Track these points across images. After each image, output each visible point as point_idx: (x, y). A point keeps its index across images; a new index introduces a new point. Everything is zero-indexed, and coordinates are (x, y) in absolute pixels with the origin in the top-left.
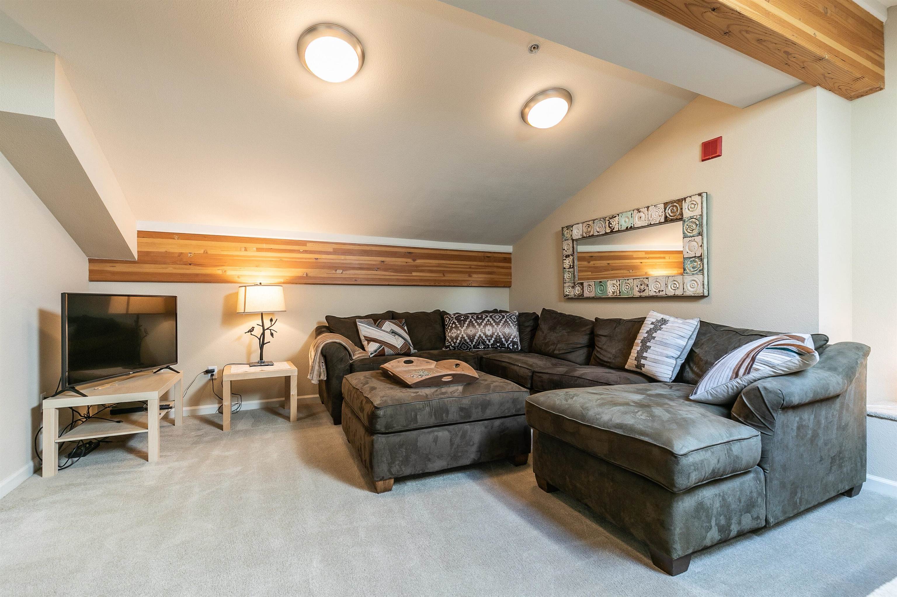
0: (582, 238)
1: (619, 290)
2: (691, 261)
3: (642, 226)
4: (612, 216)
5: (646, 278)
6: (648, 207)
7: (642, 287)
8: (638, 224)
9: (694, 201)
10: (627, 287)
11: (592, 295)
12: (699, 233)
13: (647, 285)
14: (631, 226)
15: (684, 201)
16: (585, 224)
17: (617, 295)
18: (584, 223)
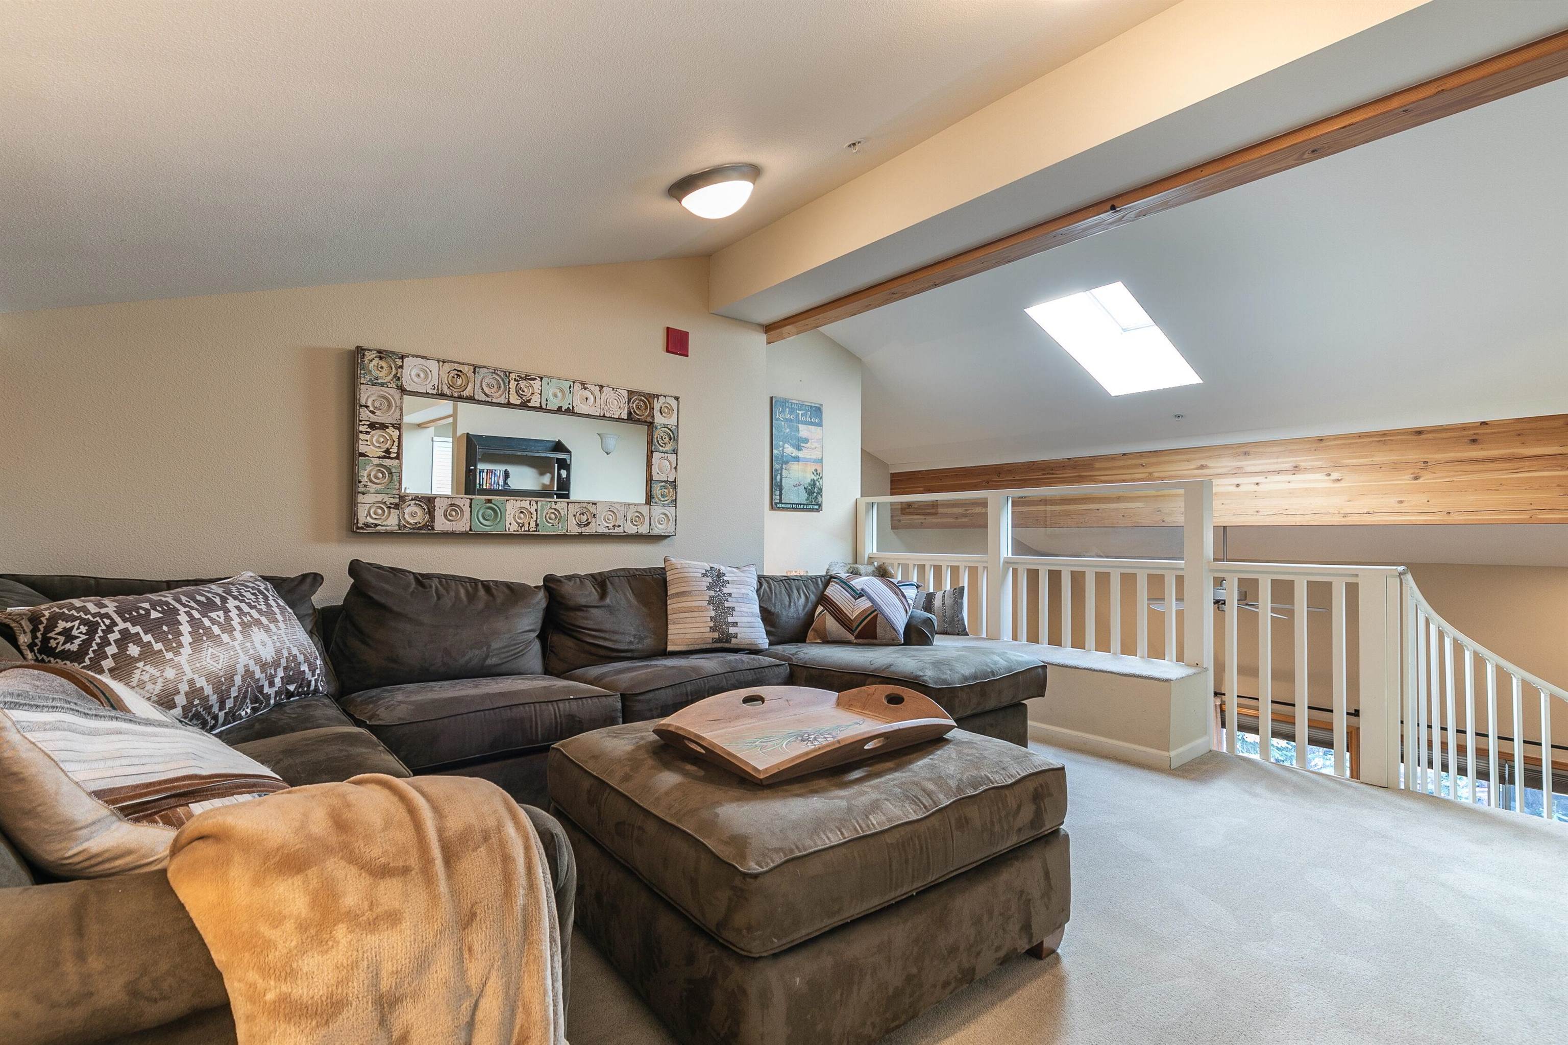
0: (436, 395)
1: (536, 521)
2: (661, 486)
3: (589, 415)
4: (526, 375)
5: (593, 504)
6: (601, 387)
7: (585, 518)
8: (581, 408)
9: (668, 403)
10: (553, 516)
11: (462, 525)
12: (674, 451)
13: (594, 515)
14: (568, 408)
15: (656, 399)
16: (447, 367)
17: (529, 531)
18: (444, 362)
